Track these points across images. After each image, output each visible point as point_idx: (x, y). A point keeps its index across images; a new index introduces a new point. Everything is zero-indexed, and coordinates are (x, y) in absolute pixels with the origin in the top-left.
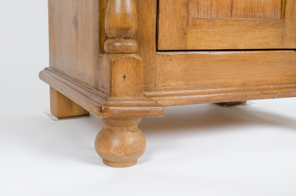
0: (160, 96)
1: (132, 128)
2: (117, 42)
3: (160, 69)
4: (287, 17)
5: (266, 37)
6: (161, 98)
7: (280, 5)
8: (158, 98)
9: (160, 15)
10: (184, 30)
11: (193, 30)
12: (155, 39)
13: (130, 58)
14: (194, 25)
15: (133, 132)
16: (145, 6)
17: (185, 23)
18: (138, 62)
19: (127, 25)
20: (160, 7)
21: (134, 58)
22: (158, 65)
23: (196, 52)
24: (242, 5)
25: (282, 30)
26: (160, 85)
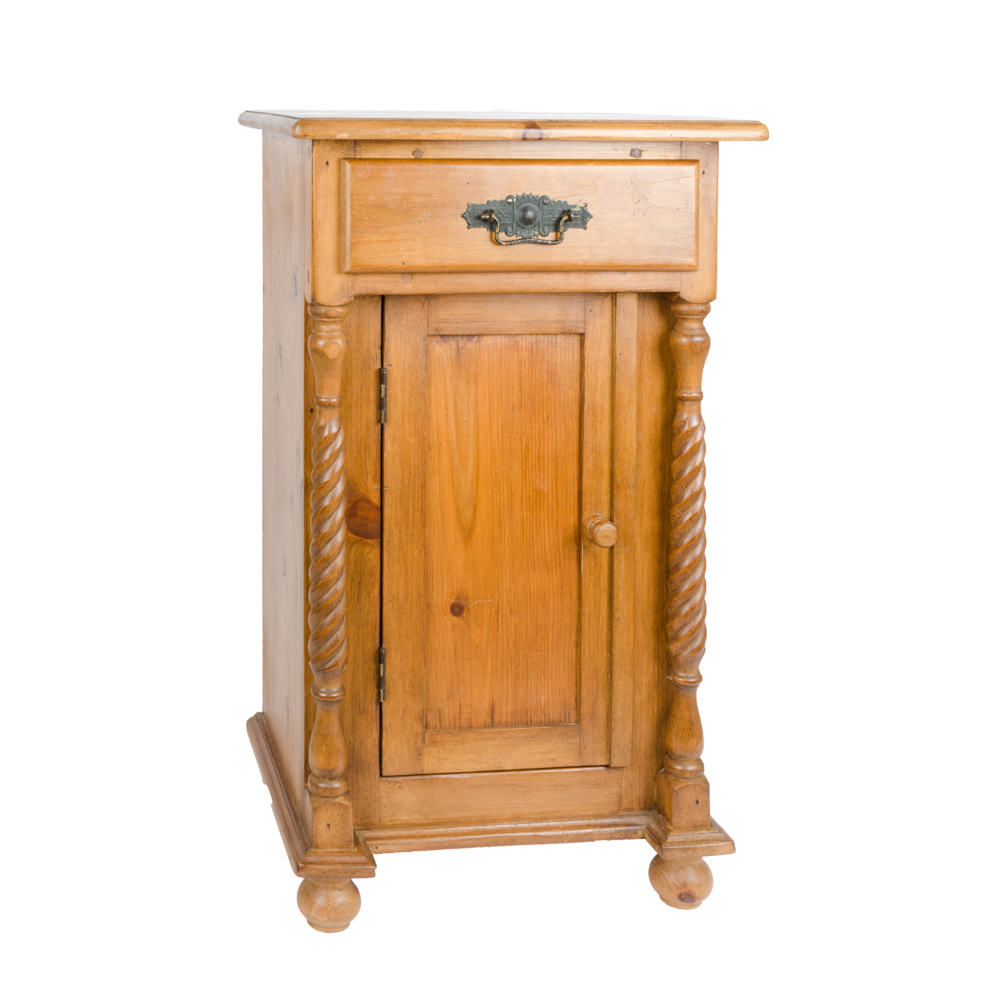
0: (381, 839)
1: (339, 886)
2: (322, 782)
3: (385, 800)
4: (584, 722)
5: (550, 752)
6: (384, 842)
7: (574, 703)
8: (379, 842)
9: (384, 734)
10: (418, 750)
11: (433, 749)
12: (378, 763)
13: (335, 803)
14: (433, 742)
15: (340, 890)
16: (364, 724)
17: (419, 740)
18: (346, 807)
19: (331, 767)
20: (384, 724)
21: (340, 804)
22: (382, 794)
23: (450, 776)
24: (510, 709)
25: (578, 740)
26: (387, 819)
